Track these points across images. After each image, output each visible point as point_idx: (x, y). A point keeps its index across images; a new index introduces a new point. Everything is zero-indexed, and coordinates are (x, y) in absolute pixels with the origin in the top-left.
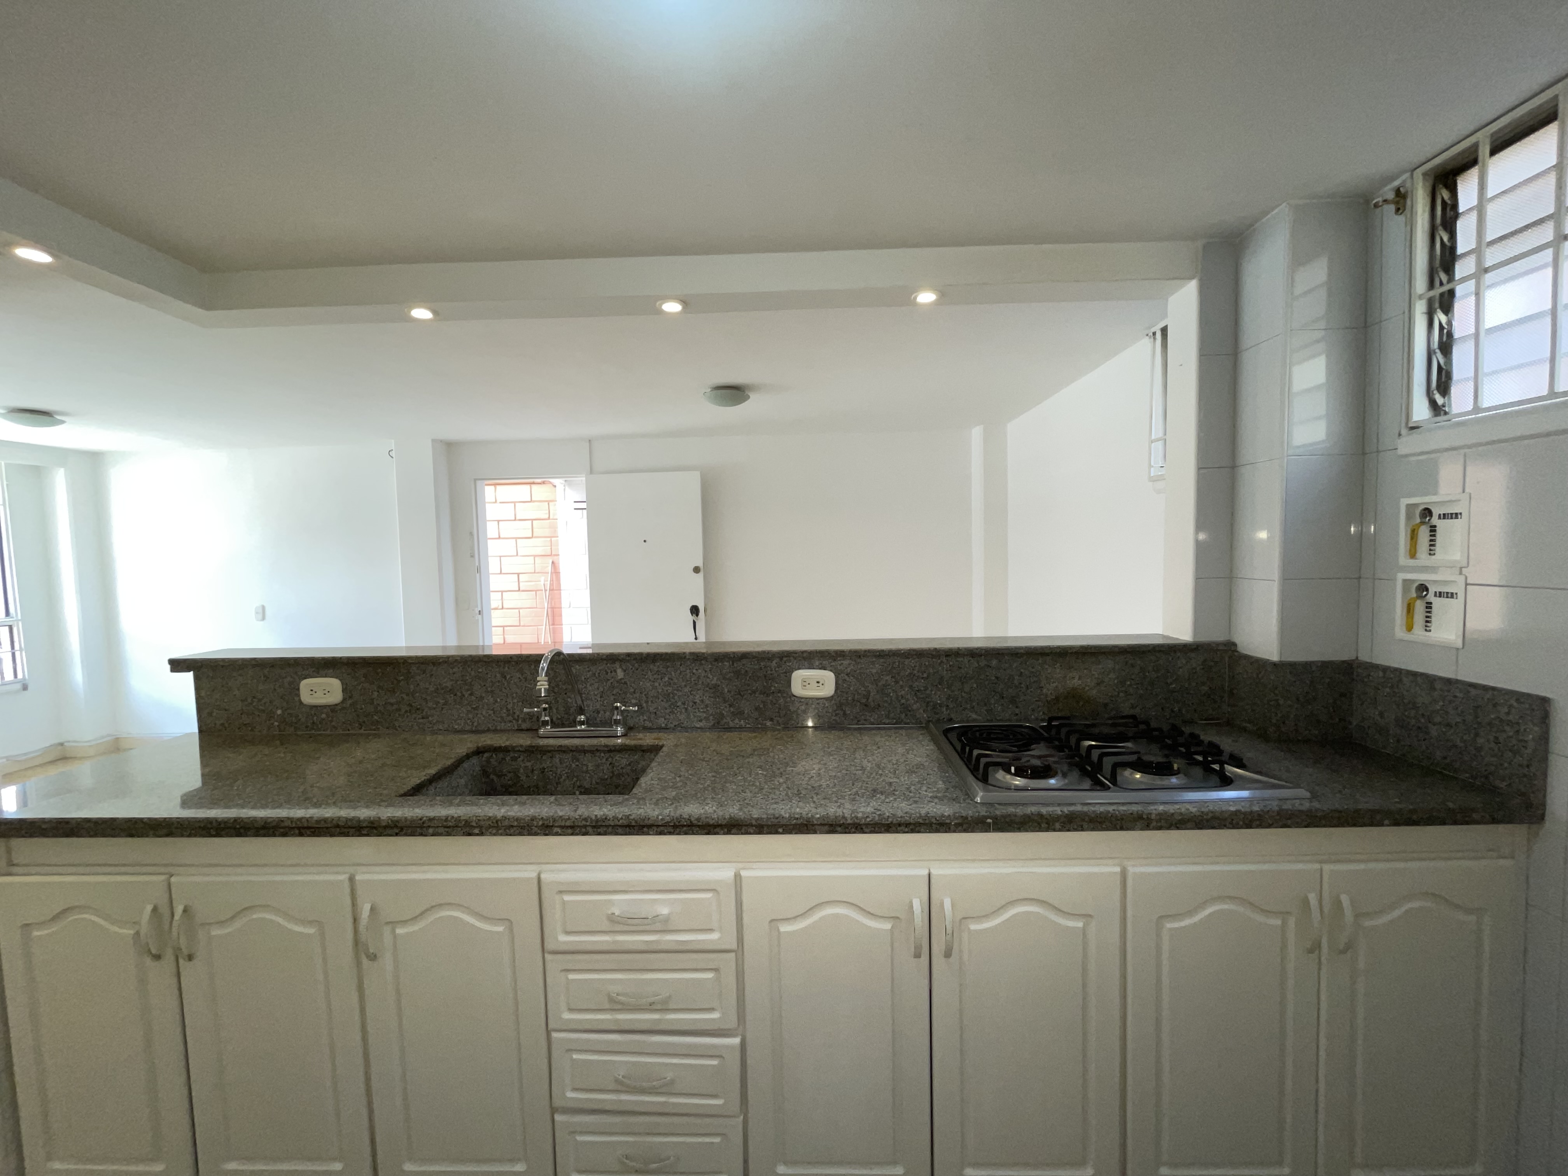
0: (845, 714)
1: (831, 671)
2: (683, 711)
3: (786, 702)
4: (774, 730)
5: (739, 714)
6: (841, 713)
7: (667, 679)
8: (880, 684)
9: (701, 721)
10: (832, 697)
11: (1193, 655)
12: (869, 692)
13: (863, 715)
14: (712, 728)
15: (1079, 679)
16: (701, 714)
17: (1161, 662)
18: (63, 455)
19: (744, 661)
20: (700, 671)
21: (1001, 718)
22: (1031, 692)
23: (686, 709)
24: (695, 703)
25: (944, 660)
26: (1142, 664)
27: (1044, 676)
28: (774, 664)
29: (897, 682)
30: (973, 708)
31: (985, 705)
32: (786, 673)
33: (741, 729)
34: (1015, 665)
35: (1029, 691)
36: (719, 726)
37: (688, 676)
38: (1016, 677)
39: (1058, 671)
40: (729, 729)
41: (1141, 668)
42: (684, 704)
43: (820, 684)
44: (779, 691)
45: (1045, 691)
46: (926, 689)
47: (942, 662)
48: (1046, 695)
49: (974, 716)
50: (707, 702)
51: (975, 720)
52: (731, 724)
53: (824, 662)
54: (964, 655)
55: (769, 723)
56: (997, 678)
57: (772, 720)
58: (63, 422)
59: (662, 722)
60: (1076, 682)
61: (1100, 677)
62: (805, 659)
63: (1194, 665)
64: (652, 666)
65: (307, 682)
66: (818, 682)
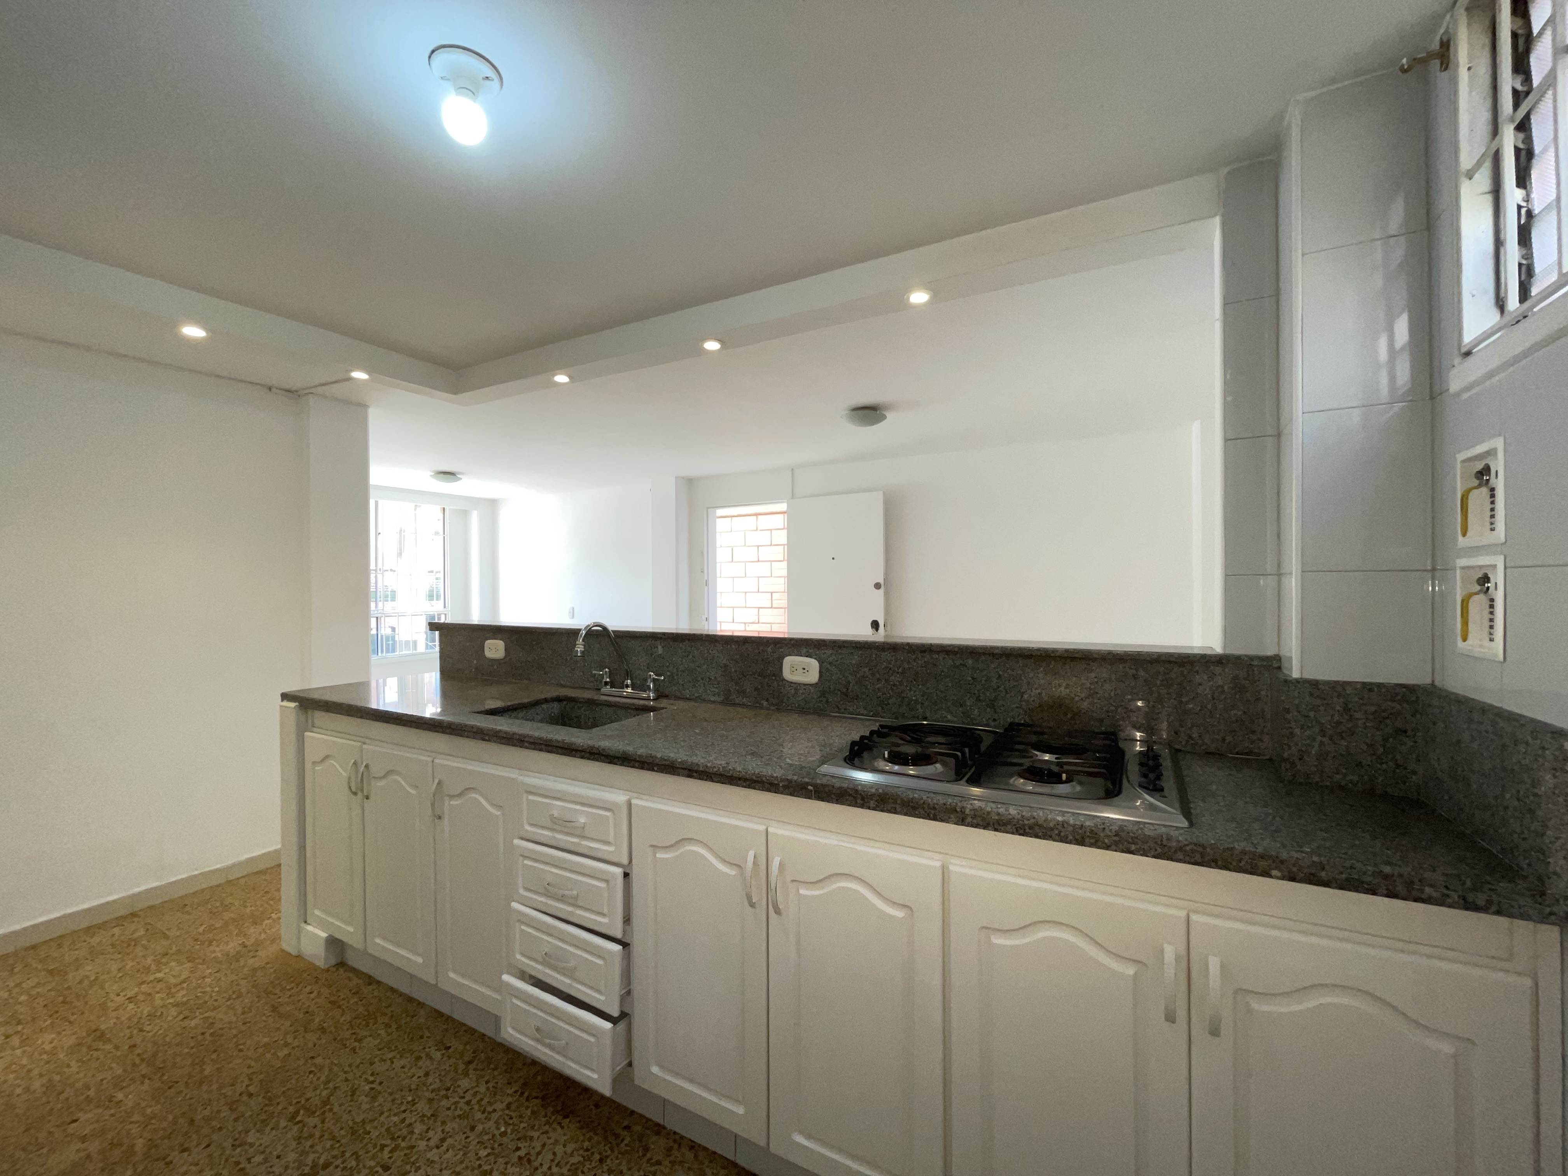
0: (827, 702)
1: (816, 659)
2: (702, 685)
3: (779, 685)
4: (768, 709)
5: (742, 693)
6: (824, 700)
7: (691, 657)
8: (858, 676)
9: (714, 695)
10: (817, 684)
11: (1218, 670)
12: (849, 682)
13: (843, 704)
14: (722, 703)
15: (1066, 688)
16: (714, 689)
17: (1173, 675)
18: (476, 502)
19: (747, 645)
20: (714, 652)
21: (978, 721)
22: (1011, 696)
23: (704, 684)
24: (710, 679)
25: (919, 655)
26: (1147, 675)
27: (1025, 681)
28: (769, 649)
29: (873, 675)
30: (948, 708)
31: (961, 706)
32: (779, 658)
33: (743, 705)
34: (993, 666)
35: (1008, 696)
36: (728, 702)
37: (706, 655)
38: (995, 680)
39: (1041, 675)
40: (734, 705)
41: (1145, 681)
42: (702, 679)
43: (805, 671)
44: (774, 675)
45: (1026, 696)
46: (901, 683)
47: (917, 657)
48: (1028, 702)
49: (949, 717)
50: (719, 679)
51: (948, 721)
52: (737, 701)
53: (810, 651)
54: (938, 652)
55: (765, 703)
56: (973, 679)
57: (767, 700)
58: (460, 479)
59: (687, 694)
60: (1063, 691)
61: (1092, 687)
62: (794, 645)
63: (1220, 683)
64: (681, 645)
65: (488, 642)
66: (804, 669)
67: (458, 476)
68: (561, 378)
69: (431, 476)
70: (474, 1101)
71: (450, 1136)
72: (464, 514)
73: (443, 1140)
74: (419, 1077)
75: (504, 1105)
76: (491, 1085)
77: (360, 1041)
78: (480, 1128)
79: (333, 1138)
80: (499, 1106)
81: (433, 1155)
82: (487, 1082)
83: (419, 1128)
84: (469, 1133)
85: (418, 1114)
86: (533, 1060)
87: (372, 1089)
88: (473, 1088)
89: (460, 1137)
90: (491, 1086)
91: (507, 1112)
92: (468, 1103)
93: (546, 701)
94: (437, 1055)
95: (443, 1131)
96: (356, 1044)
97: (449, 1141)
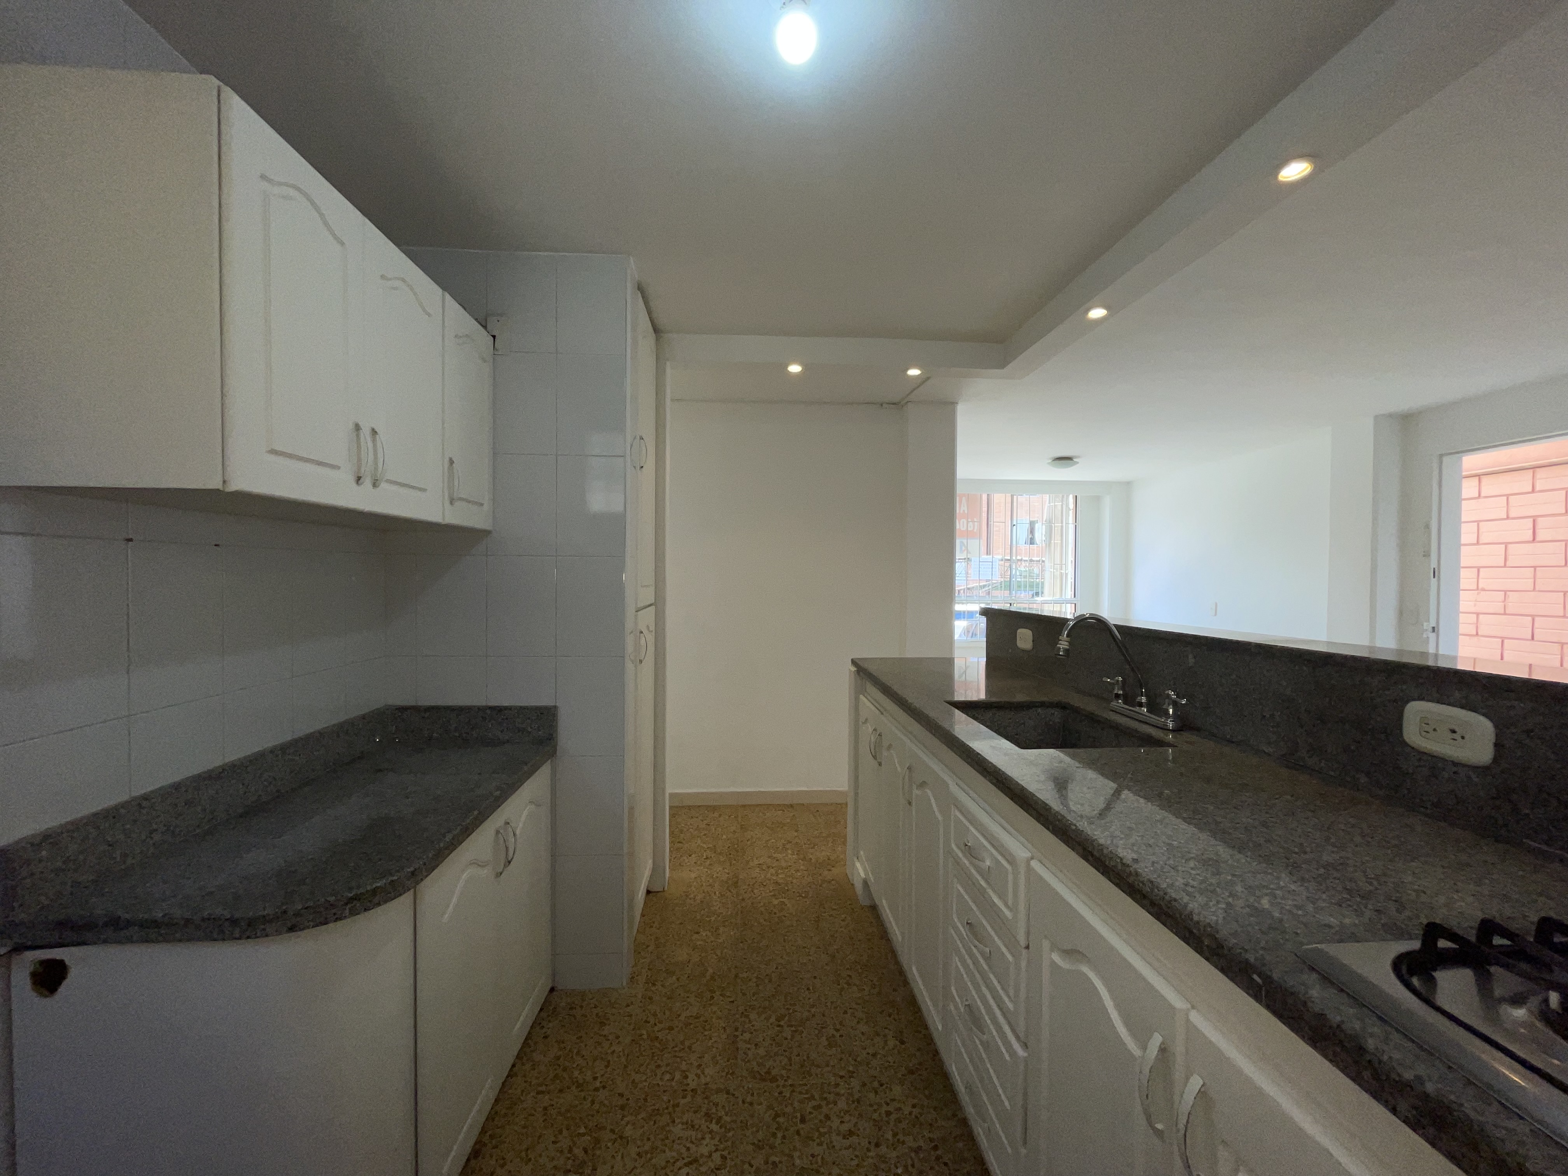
1: (1486, 715)
3: (1394, 753)
16: (1270, 735)
32: (1399, 704)
36: (1291, 760)
43: (1457, 736)
44: (1384, 732)
50: (1279, 719)
52: (1308, 762)
59: (1227, 733)
65: (1020, 631)
66: (1454, 732)
67: (1075, 460)
68: (1098, 313)
69: (1049, 463)
70: (893, 1117)
71: (858, 1136)
72: (1098, 499)
73: (851, 1133)
74: (868, 1054)
75: (914, 1145)
76: (916, 1111)
77: (848, 984)
78: (883, 1149)
79: (790, 1059)
80: (910, 1142)
81: (837, 1141)
82: (914, 1106)
83: (842, 1104)
84: (872, 1147)
85: (849, 1089)
86: (966, 1117)
87: (833, 1036)
88: (899, 1101)
89: (864, 1143)
90: (914, 1113)
91: (913, 1155)
92: (888, 1113)
93: (1042, 705)
94: (892, 1043)
95: (856, 1124)
96: (846, 986)
97: (854, 1139)
